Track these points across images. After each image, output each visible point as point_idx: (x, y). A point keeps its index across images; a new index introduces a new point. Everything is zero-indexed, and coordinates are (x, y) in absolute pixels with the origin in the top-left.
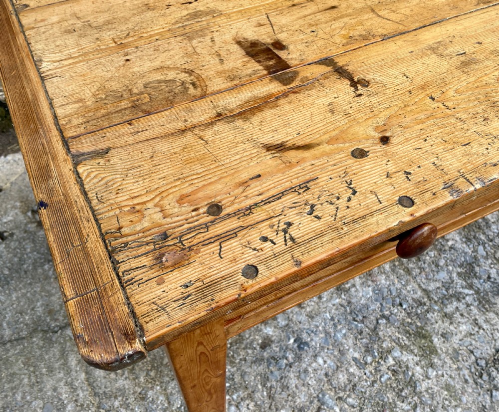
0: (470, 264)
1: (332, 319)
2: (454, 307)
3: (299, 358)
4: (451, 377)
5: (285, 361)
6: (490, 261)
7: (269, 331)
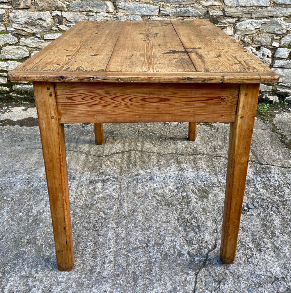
0: (249, 181)
1: (170, 176)
3: (147, 181)
4: (208, 206)
5: (141, 181)
6: (260, 183)
7: (142, 172)
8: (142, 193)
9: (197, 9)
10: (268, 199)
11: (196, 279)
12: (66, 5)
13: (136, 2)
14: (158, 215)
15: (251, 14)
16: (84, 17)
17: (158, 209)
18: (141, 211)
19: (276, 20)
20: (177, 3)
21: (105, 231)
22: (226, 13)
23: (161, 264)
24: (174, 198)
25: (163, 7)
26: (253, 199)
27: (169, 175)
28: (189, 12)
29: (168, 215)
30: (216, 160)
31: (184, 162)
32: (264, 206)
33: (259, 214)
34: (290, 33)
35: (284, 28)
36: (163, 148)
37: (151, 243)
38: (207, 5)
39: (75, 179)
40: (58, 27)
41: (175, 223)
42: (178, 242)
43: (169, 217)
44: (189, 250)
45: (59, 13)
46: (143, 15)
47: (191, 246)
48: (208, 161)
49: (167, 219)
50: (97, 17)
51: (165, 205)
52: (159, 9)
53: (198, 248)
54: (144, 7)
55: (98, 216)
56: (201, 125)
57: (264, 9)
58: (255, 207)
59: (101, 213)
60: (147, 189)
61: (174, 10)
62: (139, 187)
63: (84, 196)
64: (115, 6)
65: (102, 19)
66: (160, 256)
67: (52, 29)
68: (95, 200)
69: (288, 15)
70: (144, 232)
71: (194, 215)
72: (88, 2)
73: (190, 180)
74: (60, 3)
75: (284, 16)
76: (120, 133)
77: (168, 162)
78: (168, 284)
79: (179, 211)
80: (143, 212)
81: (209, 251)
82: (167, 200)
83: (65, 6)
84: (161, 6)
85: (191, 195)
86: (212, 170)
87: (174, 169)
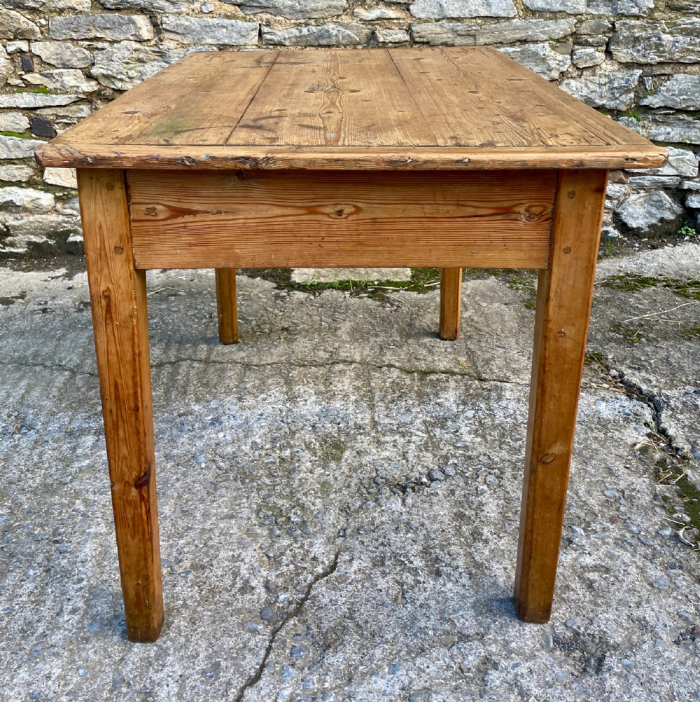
0: (446, 419)
1: (262, 415)
2: (393, 439)
3: (204, 428)
4: (336, 478)
5: (190, 428)
6: (470, 422)
7: (196, 408)
8: (186, 455)
9: (347, 27)
10: (481, 458)
11: (271, 641)
12: (40, 27)
13: (204, 15)
14: (214, 501)
15: (474, 36)
16: (84, 53)
17: (216, 489)
18: (176, 495)
19: (533, 49)
20: (300, 15)
21: (79, 543)
22: (415, 35)
23: (195, 611)
24: (260, 463)
25: (268, 24)
26: (446, 458)
27: (260, 412)
28: (330, 36)
29: (238, 502)
30: (377, 375)
31: (303, 382)
32: (467, 475)
33: (453, 492)
34: (568, 78)
35: (553, 66)
36: (259, 351)
37: (181, 567)
38: (369, 19)
39: (34, 429)
40: (22, 79)
41: (249, 519)
42: (247, 561)
43: (239, 505)
44: (269, 578)
45: (24, 46)
46: (222, 45)
47: (277, 569)
48: (358, 377)
49: (233, 509)
50: (113, 53)
51: (235, 479)
52: (260, 31)
53: (291, 574)
54: (223, 27)
55: (69, 510)
56: (360, 298)
57: (504, 24)
58: (447, 476)
59: (78, 501)
60: (199, 444)
61: (295, 32)
62: (182, 440)
63: (47, 465)
64: (157, 27)
65: (126, 56)
66: (197, 595)
67: (9, 84)
68: (71, 475)
69: (560, 36)
70: (171, 542)
71: (299, 499)
72: (90, 18)
73: (307, 420)
74: (24, 22)
75: (551, 39)
76: (163, 321)
77: (264, 383)
78: (202, 656)
79: (263, 493)
80: (179, 497)
81: (317, 579)
82: (243, 467)
83: (37, 29)
84: (264, 23)
85: (302, 455)
86: (362, 397)
87: (275, 397)
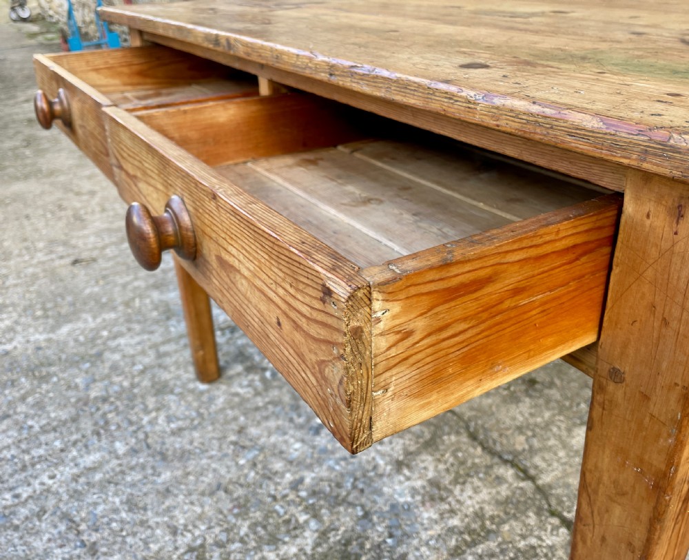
8: (251, 440)
14: (192, 503)
17: (212, 494)
21: (99, 447)
24: (273, 504)
29: (199, 524)
31: (443, 455)
41: (176, 548)
43: (195, 526)
48: (505, 503)
49: (186, 526)
60: (273, 439)
70: (122, 507)
73: (375, 502)
79: (223, 537)
82: (258, 494)
85: (307, 534)
86: (467, 531)
87: (392, 449)
